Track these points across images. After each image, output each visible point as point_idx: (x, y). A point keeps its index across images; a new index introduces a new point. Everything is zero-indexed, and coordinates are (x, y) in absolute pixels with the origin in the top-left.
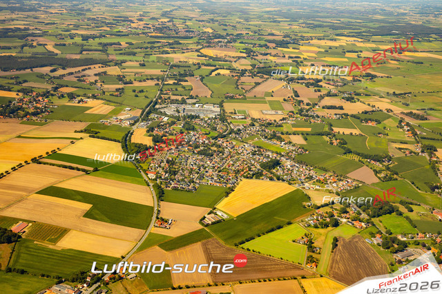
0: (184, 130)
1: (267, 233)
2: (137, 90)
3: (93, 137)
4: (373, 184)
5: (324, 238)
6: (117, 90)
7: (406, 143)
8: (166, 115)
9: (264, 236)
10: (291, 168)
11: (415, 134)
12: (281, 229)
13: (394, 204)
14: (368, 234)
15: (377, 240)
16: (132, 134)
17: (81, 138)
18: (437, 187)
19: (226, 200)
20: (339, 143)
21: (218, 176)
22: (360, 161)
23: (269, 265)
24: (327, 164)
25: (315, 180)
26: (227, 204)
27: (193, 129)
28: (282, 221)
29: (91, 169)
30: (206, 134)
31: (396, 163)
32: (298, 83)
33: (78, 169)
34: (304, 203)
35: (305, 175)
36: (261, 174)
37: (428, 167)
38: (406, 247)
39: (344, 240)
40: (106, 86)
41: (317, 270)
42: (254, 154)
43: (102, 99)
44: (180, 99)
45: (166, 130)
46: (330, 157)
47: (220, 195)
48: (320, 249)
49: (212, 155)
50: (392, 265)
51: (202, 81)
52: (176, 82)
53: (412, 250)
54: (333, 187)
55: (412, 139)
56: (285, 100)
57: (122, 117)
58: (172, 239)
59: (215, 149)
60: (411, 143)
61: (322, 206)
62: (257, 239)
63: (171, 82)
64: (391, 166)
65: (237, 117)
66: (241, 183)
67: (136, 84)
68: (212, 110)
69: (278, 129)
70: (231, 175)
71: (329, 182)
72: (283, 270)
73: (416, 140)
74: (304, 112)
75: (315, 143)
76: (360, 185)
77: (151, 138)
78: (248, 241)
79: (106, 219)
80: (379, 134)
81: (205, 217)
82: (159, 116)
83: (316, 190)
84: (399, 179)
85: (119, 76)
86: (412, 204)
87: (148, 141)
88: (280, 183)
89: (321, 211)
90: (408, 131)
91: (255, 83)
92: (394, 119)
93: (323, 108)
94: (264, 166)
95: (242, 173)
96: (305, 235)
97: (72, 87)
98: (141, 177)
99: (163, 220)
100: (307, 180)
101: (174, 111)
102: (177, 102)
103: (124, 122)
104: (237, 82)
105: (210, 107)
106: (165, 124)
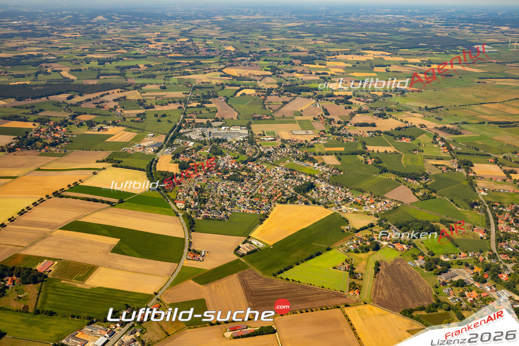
0: (211, 155)
1: (306, 260)
2: (159, 115)
3: (116, 166)
4: (412, 204)
5: (365, 263)
6: (139, 115)
7: (441, 159)
8: (191, 140)
9: (303, 264)
10: (326, 191)
11: (450, 150)
12: (321, 256)
13: (434, 224)
14: (410, 256)
15: (420, 262)
16: (157, 161)
17: (104, 169)
18: (476, 204)
19: (260, 228)
20: (374, 162)
21: (251, 202)
22: (396, 180)
23: (310, 295)
24: (364, 185)
25: (352, 203)
26: (262, 232)
27: (221, 154)
28: (321, 247)
29: (116, 201)
30: (235, 158)
31: (434, 181)
32: (327, 100)
33: (103, 202)
34: (343, 227)
35: (341, 198)
36: (296, 199)
37: (465, 183)
38: (450, 267)
39: (386, 264)
40: (126, 112)
41: (360, 298)
42: (286, 178)
43: (123, 126)
44: (205, 123)
45: (193, 156)
46: (365, 177)
47: (254, 222)
48: (362, 274)
49: (243, 181)
50: (437, 287)
51: (227, 102)
52: (200, 104)
53: (455, 270)
54: (371, 208)
55: (448, 155)
56: (315, 119)
57: (145, 144)
58: (205, 272)
59: (245, 173)
60: (447, 159)
61: (362, 229)
62: (296, 268)
63: (194, 104)
64: (429, 183)
65: (266, 139)
66: (275, 209)
67: (158, 108)
68: (239, 133)
69: (310, 149)
70: (265, 201)
71: (366, 204)
72: (325, 299)
73: (452, 155)
74: (336, 131)
75: (349, 162)
76: (399, 205)
77: (178, 165)
78: (286, 270)
79: (135, 253)
80: (414, 150)
81: (239, 247)
82: (184, 141)
83: (354, 212)
84: (438, 197)
85: (139, 100)
86: (452, 222)
87: (174, 169)
88: (316, 207)
89: (361, 234)
90: (443, 146)
91: (283, 102)
92: (429, 135)
93: (355, 125)
94: (298, 189)
95: (276, 198)
96: (346, 261)
97: (91, 114)
98: (170, 207)
99: (195, 251)
100: (343, 202)
101: (200, 135)
102: (202, 126)
103: (147, 149)
104: (264, 102)
105: (237, 129)
106: (191, 149)
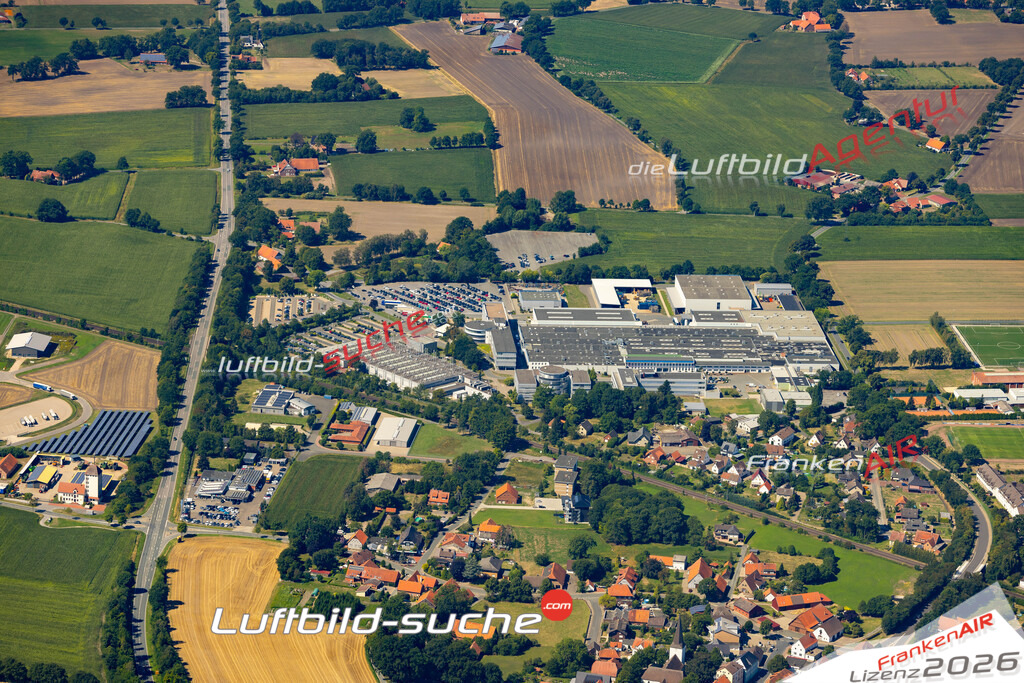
27: (681, 532)
30: (813, 577)
44: (436, 235)
45: (446, 546)
51: (546, 62)
52: (331, 68)
65: (992, 398)
68: (749, 337)
82: (328, 406)
101: (431, 348)
102: (419, 263)
103: (45, 476)
104: (838, 65)
105: (727, 305)
106: (411, 487)
